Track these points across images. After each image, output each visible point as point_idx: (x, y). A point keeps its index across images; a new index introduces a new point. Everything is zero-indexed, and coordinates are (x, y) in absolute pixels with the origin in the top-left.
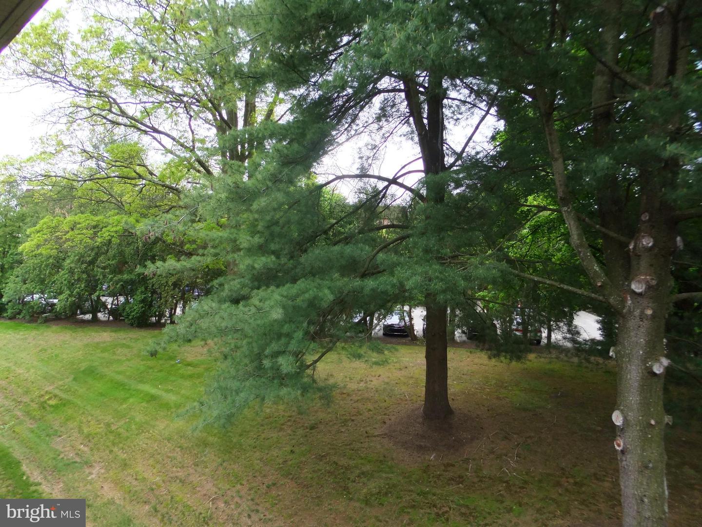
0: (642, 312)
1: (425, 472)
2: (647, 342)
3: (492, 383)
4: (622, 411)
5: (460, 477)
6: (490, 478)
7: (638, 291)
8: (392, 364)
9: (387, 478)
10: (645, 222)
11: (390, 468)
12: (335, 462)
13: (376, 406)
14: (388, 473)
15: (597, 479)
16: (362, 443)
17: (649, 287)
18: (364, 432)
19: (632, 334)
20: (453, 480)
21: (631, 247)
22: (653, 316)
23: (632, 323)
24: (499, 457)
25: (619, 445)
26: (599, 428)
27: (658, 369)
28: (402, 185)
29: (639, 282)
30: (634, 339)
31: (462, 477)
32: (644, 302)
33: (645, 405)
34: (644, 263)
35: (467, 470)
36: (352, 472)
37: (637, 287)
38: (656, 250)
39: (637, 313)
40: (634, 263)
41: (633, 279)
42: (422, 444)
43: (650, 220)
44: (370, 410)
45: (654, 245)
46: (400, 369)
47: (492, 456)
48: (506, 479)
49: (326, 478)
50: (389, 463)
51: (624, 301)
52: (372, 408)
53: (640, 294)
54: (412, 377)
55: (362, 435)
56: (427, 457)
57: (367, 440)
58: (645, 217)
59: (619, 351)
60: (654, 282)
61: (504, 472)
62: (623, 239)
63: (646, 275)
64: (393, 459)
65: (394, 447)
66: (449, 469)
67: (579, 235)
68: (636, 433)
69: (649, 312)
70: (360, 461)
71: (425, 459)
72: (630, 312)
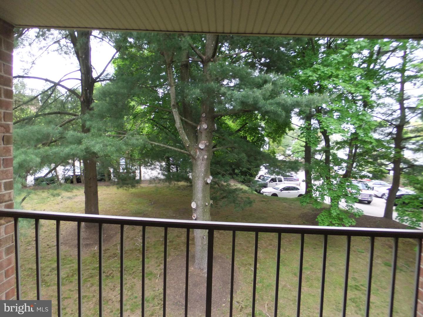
0: (203, 157)
1: (93, 257)
2: (205, 170)
3: (117, 203)
4: (195, 202)
5: (114, 254)
6: (130, 250)
7: (202, 148)
8: (51, 201)
9: (70, 267)
10: (204, 117)
11: (70, 261)
12: (30, 268)
13: (49, 228)
14: (70, 264)
15: (179, 237)
16: (46, 252)
17: (206, 146)
18: (46, 245)
19: (199, 167)
20: (110, 256)
21: (198, 128)
22: (207, 159)
23: (199, 162)
24: (132, 239)
25: (194, 217)
26: (174, 215)
27: (209, 181)
28: (63, 87)
29: (202, 144)
30: (200, 169)
31: (116, 254)
32: (204, 152)
33: (204, 197)
34: (203, 136)
35: (117, 249)
36: (45, 271)
37: (201, 146)
38: (208, 130)
39: (201, 158)
40: (199, 135)
41: (199, 143)
42: (88, 243)
43: (205, 117)
44: (45, 232)
45: (207, 128)
46: (58, 204)
47: (128, 239)
48: (138, 249)
49: (27, 279)
50: (70, 259)
51: (196, 153)
52: (47, 230)
53: (202, 149)
54: (68, 207)
55: (45, 248)
56: (92, 249)
57: (50, 249)
58: (204, 115)
59: (194, 175)
60: (208, 144)
61: (137, 245)
62: (194, 124)
63: (204, 141)
64: (71, 256)
65: (70, 249)
66: (107, 252)
67: (180, 123)
68: (201, 210)
69: (206, 157)
70: (49, 263)
71: (91, 250)
72: (198, 157)
